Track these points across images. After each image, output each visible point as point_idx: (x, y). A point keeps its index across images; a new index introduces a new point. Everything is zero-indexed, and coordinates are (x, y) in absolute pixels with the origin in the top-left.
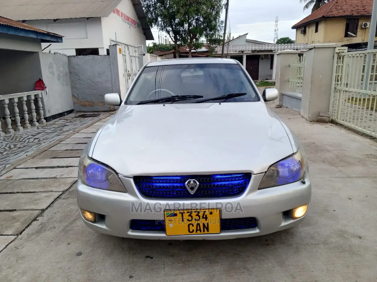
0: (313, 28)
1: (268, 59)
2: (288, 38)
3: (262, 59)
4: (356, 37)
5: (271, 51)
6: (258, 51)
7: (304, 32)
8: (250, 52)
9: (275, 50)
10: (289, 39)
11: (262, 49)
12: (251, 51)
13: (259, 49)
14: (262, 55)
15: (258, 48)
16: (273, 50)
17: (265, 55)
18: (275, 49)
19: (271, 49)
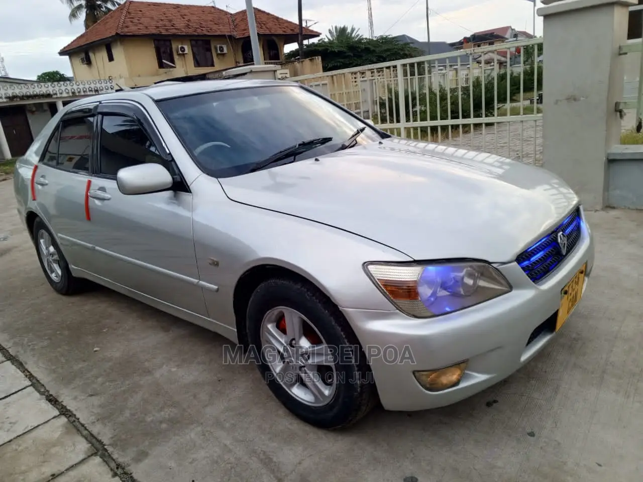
0: (104, 54)
1: (45, 111)
2: (57, 73)
3: (33, 112)
4: (175, 67)
5: (49, 96)
6: (23, 98)
7: (88, 62)
8: (5, 100)
9: (56, 94)
10: (60, 75)
11: (28, 94)
12: (6, 98)
13: (21, 94)
14: (29, 104)
15: (18, 91)
16: (52, 93)
17: (34, 104)
18: (55, 92)
19: (48, 92)
